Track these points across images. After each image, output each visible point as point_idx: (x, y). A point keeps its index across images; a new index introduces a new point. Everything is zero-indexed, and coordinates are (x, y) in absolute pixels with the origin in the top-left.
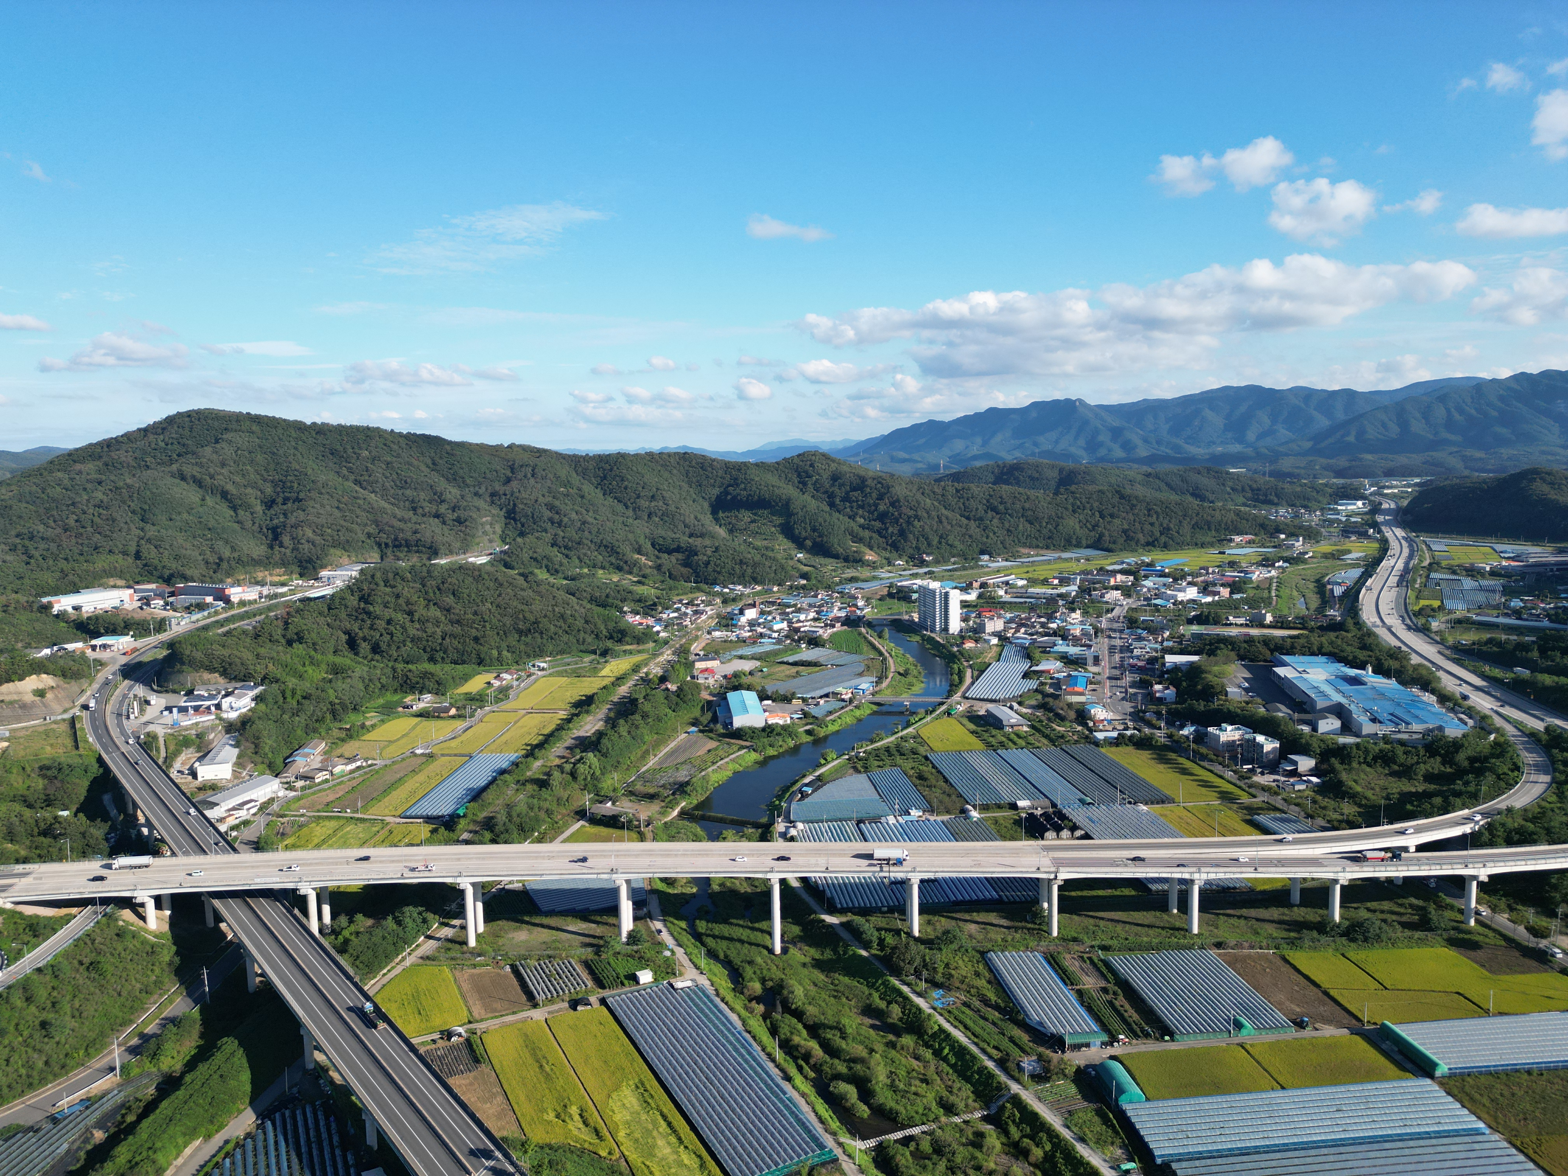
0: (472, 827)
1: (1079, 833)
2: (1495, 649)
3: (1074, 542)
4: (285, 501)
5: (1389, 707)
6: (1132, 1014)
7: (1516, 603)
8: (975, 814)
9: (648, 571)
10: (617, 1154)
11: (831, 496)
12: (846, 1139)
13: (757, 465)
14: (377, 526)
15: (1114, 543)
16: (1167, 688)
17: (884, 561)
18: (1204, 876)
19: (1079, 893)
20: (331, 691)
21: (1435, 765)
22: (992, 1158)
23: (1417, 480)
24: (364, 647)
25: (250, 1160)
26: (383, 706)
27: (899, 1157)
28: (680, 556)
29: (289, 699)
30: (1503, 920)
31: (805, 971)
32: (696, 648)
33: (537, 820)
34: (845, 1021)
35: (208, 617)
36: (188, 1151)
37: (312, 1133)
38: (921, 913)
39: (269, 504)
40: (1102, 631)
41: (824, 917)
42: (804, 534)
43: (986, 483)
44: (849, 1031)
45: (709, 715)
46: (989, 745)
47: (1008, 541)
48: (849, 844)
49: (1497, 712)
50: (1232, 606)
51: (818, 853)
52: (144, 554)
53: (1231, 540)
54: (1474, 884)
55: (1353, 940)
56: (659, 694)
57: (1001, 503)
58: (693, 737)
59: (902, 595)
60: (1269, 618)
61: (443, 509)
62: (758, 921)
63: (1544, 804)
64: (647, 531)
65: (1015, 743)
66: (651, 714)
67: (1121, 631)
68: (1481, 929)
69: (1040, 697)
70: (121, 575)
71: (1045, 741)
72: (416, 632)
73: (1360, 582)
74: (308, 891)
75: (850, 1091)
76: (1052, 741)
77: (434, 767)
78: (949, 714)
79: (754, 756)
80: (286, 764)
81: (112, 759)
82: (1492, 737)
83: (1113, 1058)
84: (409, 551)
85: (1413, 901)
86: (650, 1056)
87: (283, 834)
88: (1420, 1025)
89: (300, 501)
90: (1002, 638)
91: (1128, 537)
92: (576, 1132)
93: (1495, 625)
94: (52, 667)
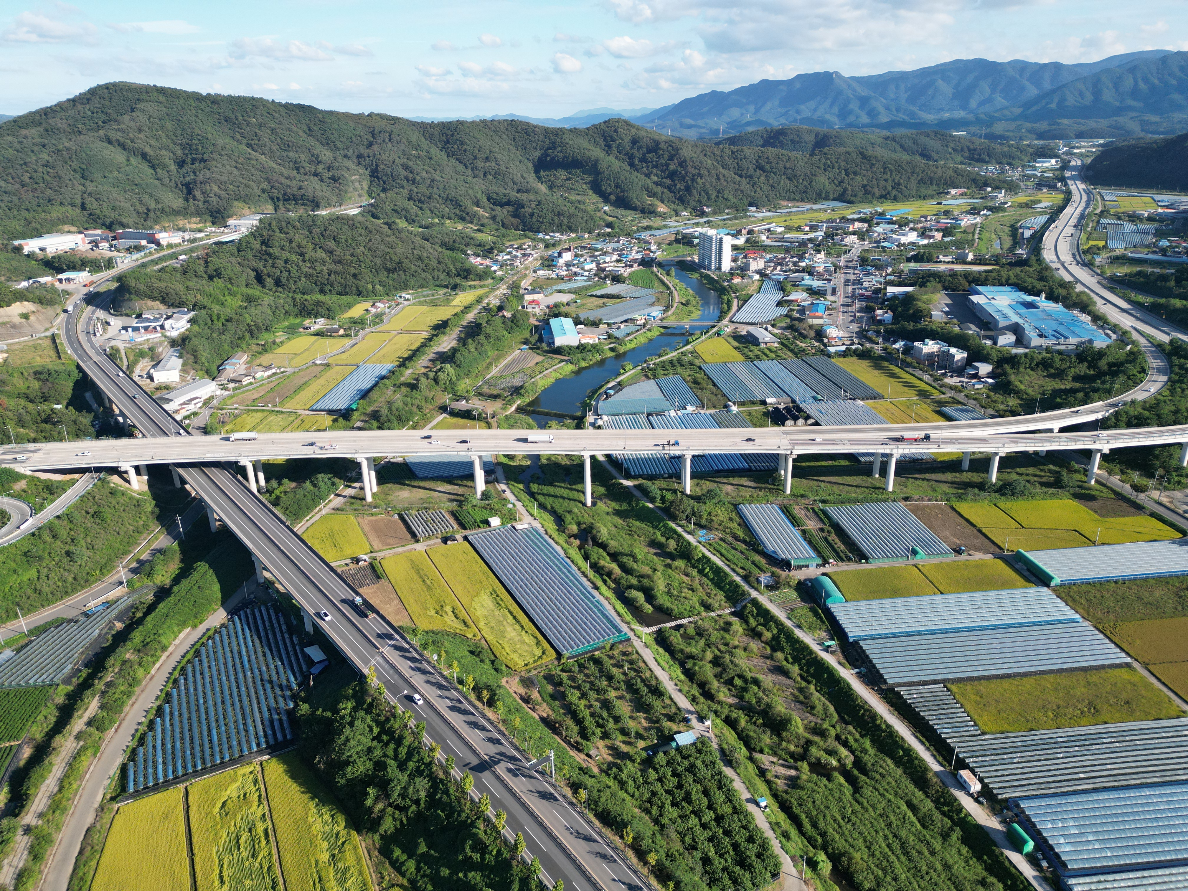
0: (363, 418)
1: (810, 421)
2: (1142, 279)
3: (823, 196)
4: (193, 161)
5: (1054, 325)
6: (840, 545)
7: (1164, 243)
8: (734, 409)
9: (485, 221)
10: (479, 636)
11: (631, 157)
12: (636, 626)
13: (571, 130)
14: (269, 183)
15: (855, 196)
16: (886, 313)
17: (673, 213)
18: (901, 452)
19: (808, 464)
20: (247, 316)
21: (1083, 369)
22: (737, 638)
23: (1101, 141)
24: (269, 282)
25: (226, 641)
26: (288, 328)
27: (672, 638)
28: (510, 209)
29: (216, 322)
30: (1115, 480)
31: (609, 518)
32: (525, 283)
33: (411, 413)
34: (636, 551)
35: (145, 257)
36: (182, 635)
37: (267, 624)
38: (693, 477)
39: (181, 164)
40: (840, 268)
41: (622, 481)
42: (609, 189)
43: (757, 146)
44: (639, 557)
45: (536, 337)
46: (748, 358)
47: (772, 195)
48: (640, 431)
49: (1135, 329)
50: (942, 247)
51: (618, 437)
52: (88, 206)
53: (948, 193)
54: (1099, 455)
55: (1003, 495)
56: (498, 320)
57: (768, 163)
58: (525, 353)
59: (686, 240)
60: (971, 257)
61: (320, 168)
62: (575, 483)
63: (1159, 397)
64: (484, 187)
65: (767, 356)
66: (492, 335)
67: (855, 268)
68: (1098, 487)
69: (788, 320)
70: (72, 223)
71: (790, 354)
72: (307, 269)
73: (1045, 227)
74: (246, 462)
75: (640, 597)
76: (796, 354)
77: (330, 374)
78: (719, 335)
79: (571, 367)
80: (219, 371)
81: (87, 366)
82: (1129, 348)
83: (824, 574)
84: (296, 204)
85: (1052, 467)
86: (500, 574)
87: (223, 422)
88: (1044, 552)
89: (205, 161)
90: (762, 274)
91: (866, 191)
92: (450, 623)
93: (1145, 261)
94: (31, 296)
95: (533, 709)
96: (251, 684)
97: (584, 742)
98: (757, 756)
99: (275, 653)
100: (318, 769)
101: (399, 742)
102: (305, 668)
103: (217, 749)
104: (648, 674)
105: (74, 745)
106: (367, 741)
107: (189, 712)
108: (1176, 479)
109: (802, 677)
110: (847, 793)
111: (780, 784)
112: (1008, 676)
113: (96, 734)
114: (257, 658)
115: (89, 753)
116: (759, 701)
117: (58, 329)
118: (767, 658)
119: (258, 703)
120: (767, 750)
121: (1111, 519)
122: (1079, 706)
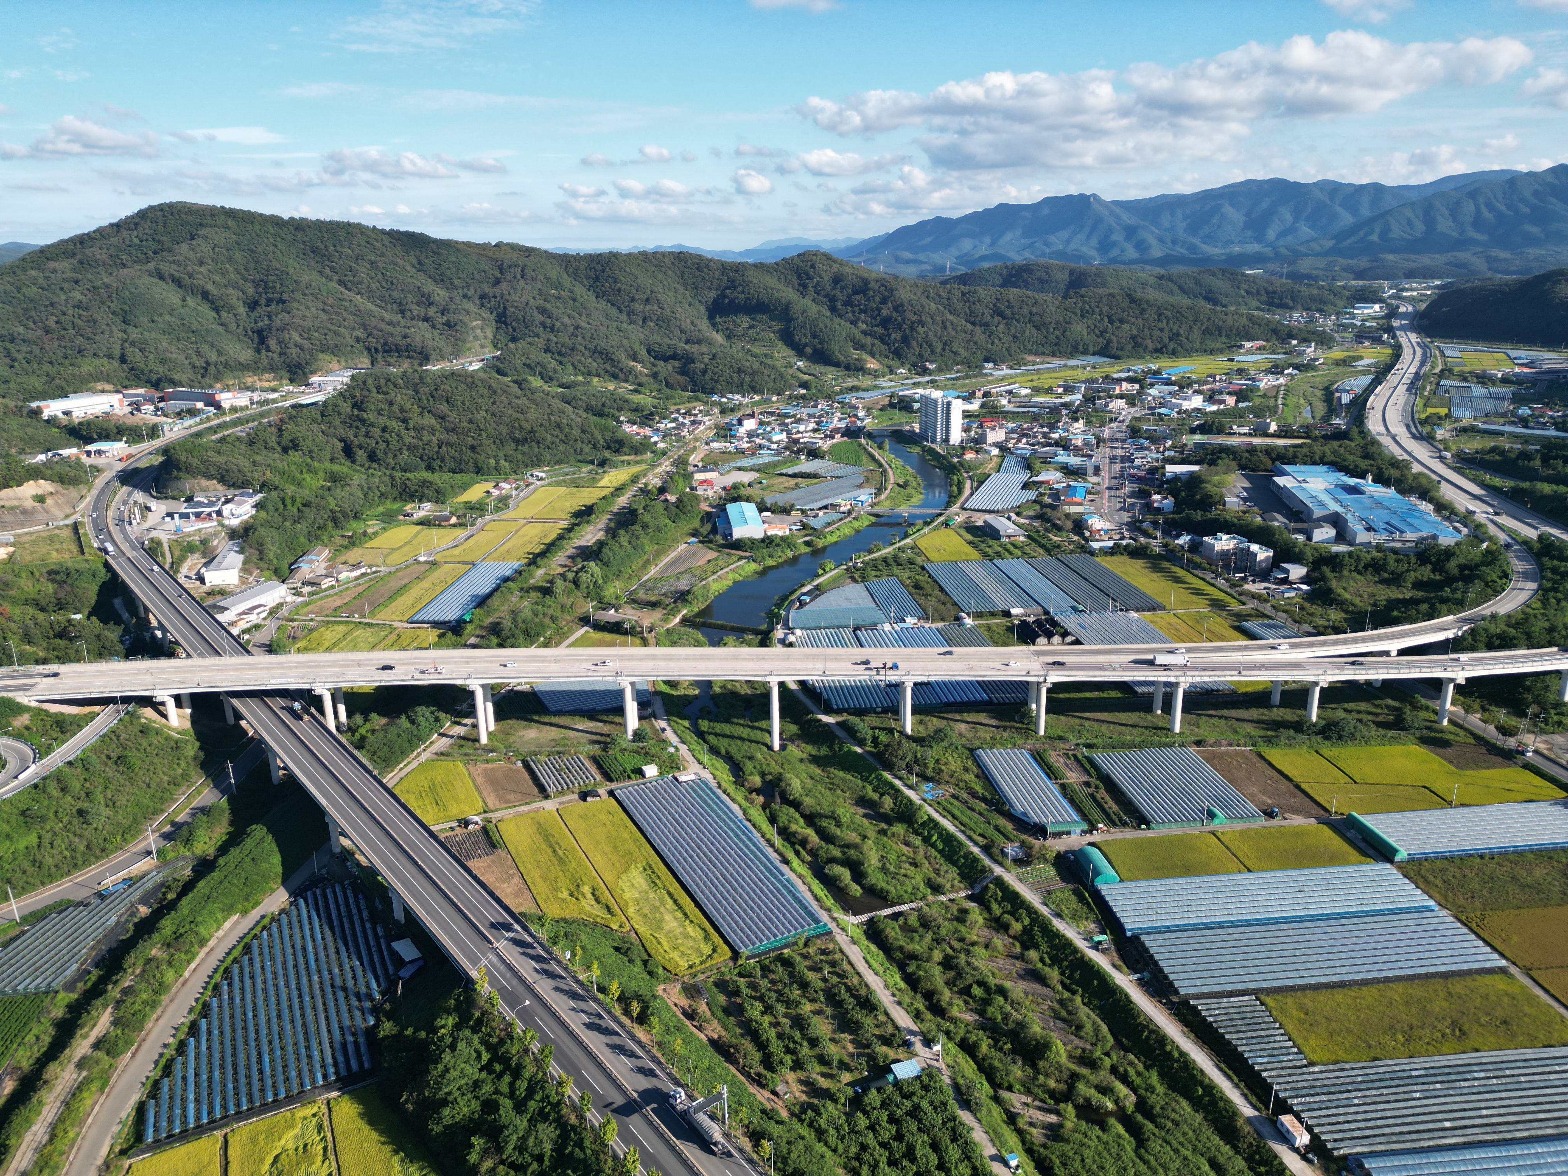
0: (478, 632)
1: (1069, 639)
2: (1498, 458)
3: (1081, 349)
4: (269, 302)
5: (1385, 515)
6: (1112, 805)
7: (1524, 411)
8: (969, 622)
9: (644, 379)
10: (627, 928)
11: (833, 300)
12: (839, 914)
13: (755, 266)
14: (366, 329)
15: (1122, 349)
16: (1166, 498)
17: (886, 370)
18: (1189, 680)
19: (1067, 695)
20: (330, 499)
21: (1426, 573)
22: (975, 931)
23: (1438, 282)
24: (361, 455)
25: (286, 932)
26: (383, 514)
27: (888, 930)
28: (676, 364)
29: (289, 507)
30: (1474, 720)
31: (803, 766)
32: (694, 459)
33: (543, 626)
34: (840, 811)
35: (201, 424)
36: (227, 925)
37: (343, 909)
38: (914, 712)
39: (253, 305)
40: (1104, 441)
41: (820, 717)
42: (804, 340)
43: (993, 285)
44: (843, 820)
45: (709, 526)
46: (985, 555)
47: (1014, 347)
48: (845, 649)
49: (1492, 521)
50: (1237, 415)
51: (815, 658)
52: (130, 358)
53: (1241, 347)
54: (1452, 686)
55: (1328, 738)
56: (659, 506)
57: (1008, 307)
58: (693, 548)
59: (903, 405)
60: (1273, 427)
61: (432, 311)
62: (758, 720)
63: (1528, 610)
64: (642, 336)
65: (1011, 553)
66: (651, 524)
67: (1123, 441)
68: (1453, 728)
69: (1038, 507)
70: (108, 379)
71: (1041, 551)
72: (410, 440)
73: (1369, 390)
74: (322, 690)
75: (845, 874)
76: (1048, 551)
77: (438, 574)
78: (947, 525)
79: (753, 567)
80: (291, 571)
81: (118, 563)
82: (1485, 545)
83: (1091, 844)
84: (400, 357)
85: (1390, 702)
86: (657, 842)
87: (294, 638)
88: (1385, 816)
89: (284, 302)
90: (1003, 448)
91: (1136, 343)
92: (589, 908)
93: (1501, 434)
94: (49, 472)
95: (700, 1028)
96: (317, 992)
97: (769, 1075)
98: (1005, 1095)
99: (352, 950)
100: (406, 1111)
101: (517, 1073)
102: (391, 970)
103: (269, 1082)
104: (855, 981)
105: (75, 1076)
106: (473, 1072)
107: (234, 1030)
108: (1556, 718)
109: (1063, 983)
110: (1128, 1149)
111: (1037, 1135)
112: (1342, 985)
113: (106, 1060)
114: (327, 956)
115: (94, 1087)
116: (1006, 1017)
117: (83, 516)
118: (1017, 958)
119: (327, 1018)
120: (1017, 1086)
121: (1472, 772)
122: (1439, 1027)
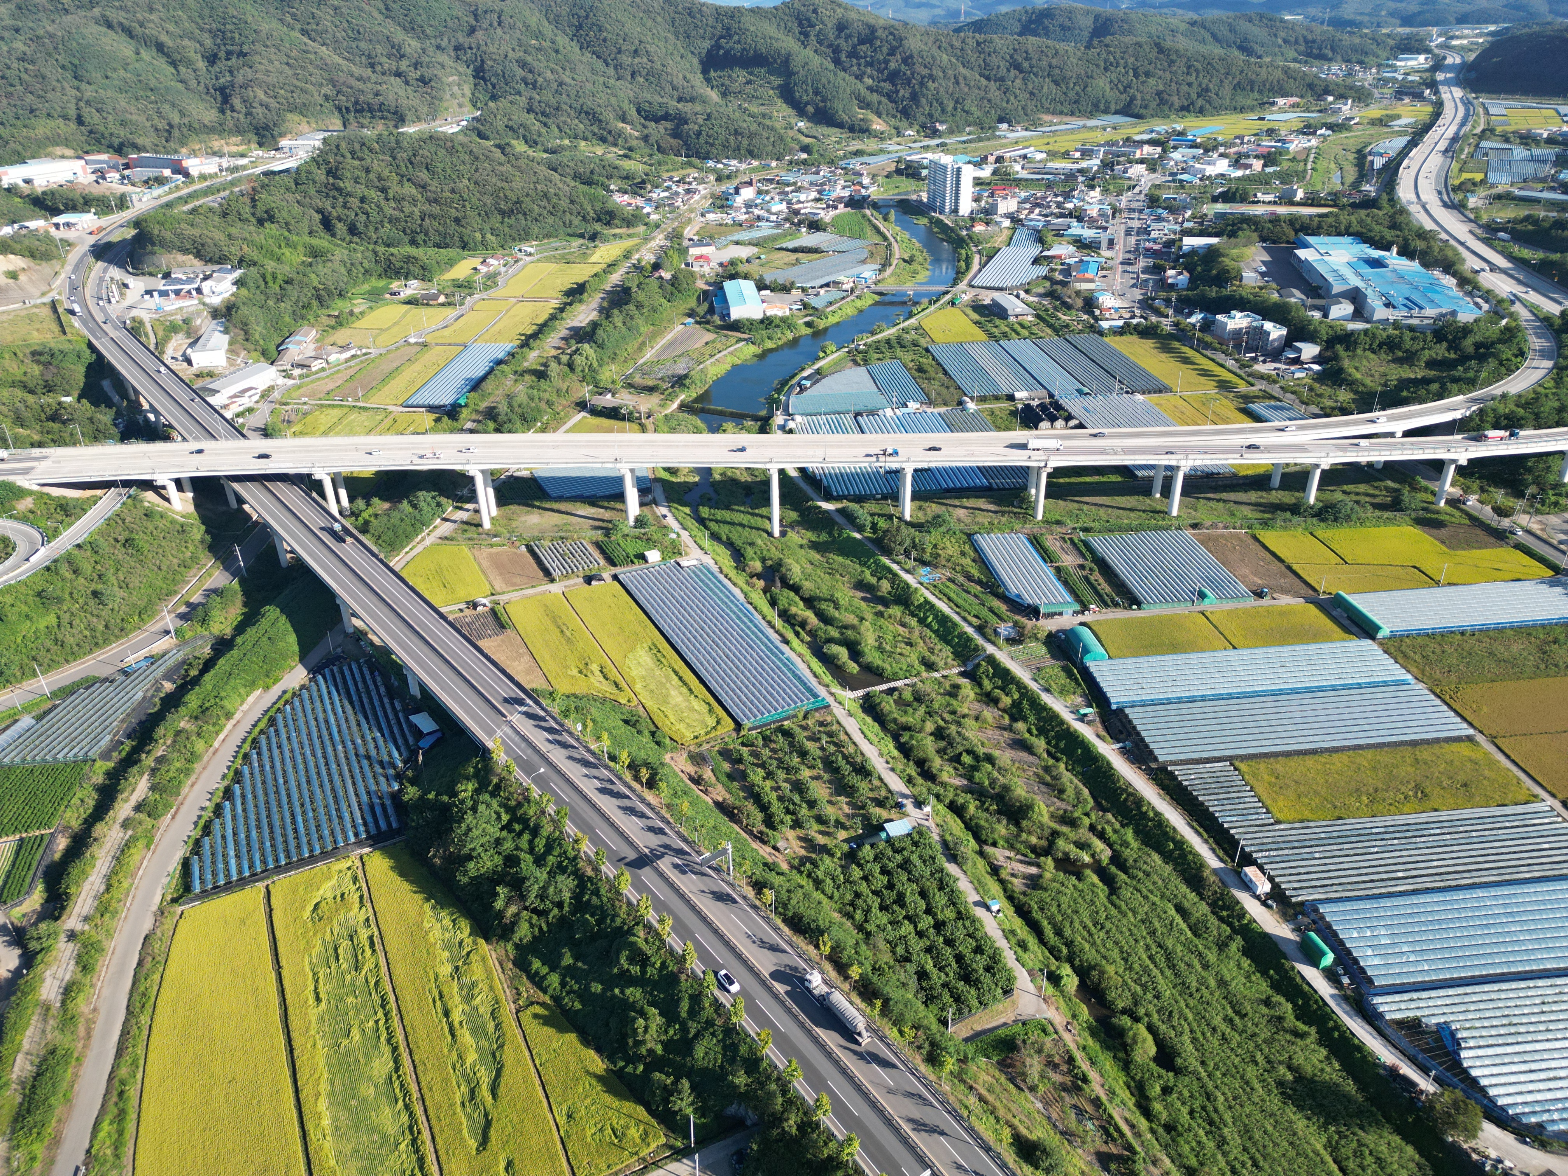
0: (474, 417)
1: (1073, 423)
2: (1530, 227)
3: (1102, 107)
4: (229, 55)
5: (1406, 291)
6: (1104, 587)
7: (1566, 175)
8: (972, 406)
9: (634, 143)
10: (635, 702)
11: (836, 50)
12: (837, 689)
13: (752, 10)
14: (334, 86)
15: (1146, 107)
16: (1181, 273)
17: (894, 132)
18: (1191, 463)
19: (1067, 480)
20: (313, 276)
21: (1440, 351)
22: (966, 705)
23: (1492, 28)
24: (341, 228)
25: (308, 707)
26: (370, 293)
27: (883, 704)
28: (669, 125)
29: (271, 284)
30: (1472, 501)
31: (802, 552)
32: (689, 232)
33: (539, 411)
34: (838, 595)
35: (170, 193)
36: (251, 699)
37: (360, 685)
38: (914, 498)
39: (212, 59)
40: (1120, 211)
41: (820, 504)
42: (805, 98)
43: (1011, 34)
44: (842, 602)
45: (705, 306)
46: (992, 336)
47: (1031, 106)
48: (846, 436)
49: (1515, 296)
50: (1262, 181)
51: (815, 444)
52: (87, 119)
53: (1273, 104)
54: (1453, 467)
55: (1323, 520)
56: (653, 283)
57: (1026, 59)
58: (690, 329)
59: (910, 171)
60: (1300, 195)
61: (404, 65)
62: (758, 506)
63: (1540, 389)
64: (631, 94)
65: (1018, 334)
66: (646, 304)
67: (1141, 211)
68: (1449, 509)
69: (1048, 284)
70: (67, 143)
71: (1049, 331)
72: (391, 211)
73: (1404, 153)
74: (322, 475)
75: (843, 653)
76: (1056, 331)
77: (429, 356)
78: (953, 304)
79: (752, 349)
80: (279, 352)
81: (102, 344)
82: (1504, 322)
83: (1082, 624)
84: (373, 117)
85: (1390, 483)
86: (661, 623)
87: (289, 422)
88: (1372, 595)
89: (245, 55)
90: (1014, 219)
91: (1161, 100)
92: (598, 685)
93: (1536, 201)
94: (18, 247)
95: (706, 792)
96: (343, 761)
97: (770, 832)
98: (989, 850)
99: (372, 722)
100: (434, 865)
101: (535, 831)
102: (411, 740)
103: (304, 840)
104: (852, 749)
105: (121, 834)
106: (494, 831)
107: (266, 795)
108: (1553, 499)
109: (1049, 753)
110: (1101, 895)
111: (1018, 884)
112: (1313, 752)
113: (148, 822)
114: (349, 728)
115: (141, 844)
116: (993, 782)
117: (59, 294)
118: (1005, 729)
119: (354, 784)
120: (1001, 843)
121: (1463, 552)
122: (1403, 789)
